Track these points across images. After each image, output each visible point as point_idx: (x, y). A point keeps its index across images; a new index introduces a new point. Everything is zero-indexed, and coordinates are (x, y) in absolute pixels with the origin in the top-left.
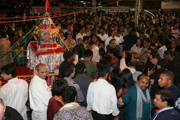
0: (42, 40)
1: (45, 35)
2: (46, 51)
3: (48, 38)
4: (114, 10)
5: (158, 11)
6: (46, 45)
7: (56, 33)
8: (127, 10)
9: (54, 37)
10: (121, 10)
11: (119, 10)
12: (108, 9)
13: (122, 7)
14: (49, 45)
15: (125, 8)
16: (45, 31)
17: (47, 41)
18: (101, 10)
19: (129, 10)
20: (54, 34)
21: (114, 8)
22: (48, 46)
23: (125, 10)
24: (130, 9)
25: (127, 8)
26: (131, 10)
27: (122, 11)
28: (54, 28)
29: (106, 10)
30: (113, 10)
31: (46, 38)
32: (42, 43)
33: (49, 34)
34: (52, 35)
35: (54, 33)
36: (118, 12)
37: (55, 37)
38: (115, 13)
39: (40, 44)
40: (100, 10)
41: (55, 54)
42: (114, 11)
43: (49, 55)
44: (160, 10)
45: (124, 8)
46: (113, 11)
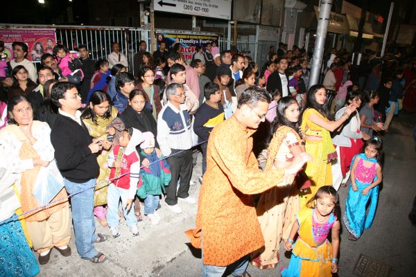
4: (191, 37)
8: (213, 38)
10: (203, 38)
12: (179, 37)
21: (190, 33)
23: (210, 38)
27: (205, 42)
30: (188, 37)
36: (197, 42)
38: (192, 44)
42: (191, 41)
45: (208, 34)
46: (189, 39)
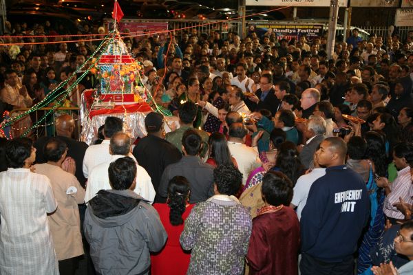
0: (104, 87)
1: (109, 74)
2: (110, 108)
3: (117, 82)
4: (287, 27)
5: (387, 32)
6: (112, 95)
7: (132, 72)
8: (315, 27)
9: (128, 80)
10: (302, 27)
11: (297, 27)
12: (273, 27)
13: (303, 22)
14: (118, 98)
15: (312, 24)
16: (110, 68)
17: (114, 89)
18: (257, 27)
19: (320, 27)
20: (129, 75)
21: (286, 23)
22: (116, 99)
23: (311, 27)
24: (322, 26)
25: (315, 24)
26: (324, 28)
27: (305, 31)
28: (129, 61)
29: (268, 27)
30: (284, 27)
31: (112, 82)
32: (104, 92)
33: (118, 73)
34: (124, 76)
35: (129, 72)
36: (295, 31)
37: (130, 81)
38: (288, 34)
39: (99, 93)
40: (255, 27)
41: (125, 114)
42: (286, 31)
44: (392, 28)
45: (309, 24)
46: (284, 29)
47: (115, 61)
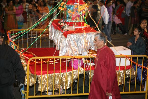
0: (69, 18)
1: (72, 11)
2: (74, 30)
3: (75, 15)
6: (72, 23)
7: (84, 10)
9: (81, 14)
14: (76, 24)
17: (73, 19)
20: (82, 11)
22: (74, 25)
28: (83, 4)
31: (73, 15)
32: (69, 21)
33: (77, 10)
35: (82, 10)
37: (83, 14)
41: (85, 33)
43: (78, 35)
47: (75, 3)
